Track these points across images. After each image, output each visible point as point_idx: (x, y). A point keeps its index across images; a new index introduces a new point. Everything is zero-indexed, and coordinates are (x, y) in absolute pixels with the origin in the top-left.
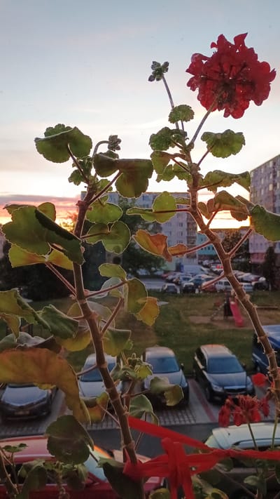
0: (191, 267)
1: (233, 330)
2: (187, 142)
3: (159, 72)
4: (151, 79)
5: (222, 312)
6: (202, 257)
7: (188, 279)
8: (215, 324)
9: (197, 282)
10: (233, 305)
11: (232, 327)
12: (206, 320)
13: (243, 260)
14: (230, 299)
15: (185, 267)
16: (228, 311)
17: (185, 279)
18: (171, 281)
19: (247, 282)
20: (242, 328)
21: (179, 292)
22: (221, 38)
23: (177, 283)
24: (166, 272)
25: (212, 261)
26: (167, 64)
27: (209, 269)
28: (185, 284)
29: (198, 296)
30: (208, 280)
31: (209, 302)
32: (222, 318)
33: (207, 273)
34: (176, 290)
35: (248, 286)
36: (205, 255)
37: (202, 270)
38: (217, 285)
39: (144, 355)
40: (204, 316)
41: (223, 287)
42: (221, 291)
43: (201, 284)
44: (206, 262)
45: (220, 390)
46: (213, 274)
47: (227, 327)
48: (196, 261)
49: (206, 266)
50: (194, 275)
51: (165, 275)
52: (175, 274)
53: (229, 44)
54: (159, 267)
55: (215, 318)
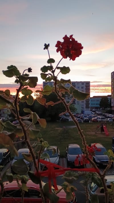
0: (87, 112)
1: (105, 137)
2: (53, 70)
3: (46, 47)
4: (44, 49)
5: (100, 130)
6: (92, 108)
7: (86, 117)
8: (97, 135)
9: (90, 118)
10: (104, 127)
11: (104, 136)
12: (94, 133)
13: (109, 109)
14: (103, 125)
15: (85, 112)
16: (102, 130)
17: (85, 117)
18: (79, 118)
19: (110, 118)
20: (108, 137)
21: (82, 122)
22: (66, 36)
23: (81, 118)
24: (77, 114)
25: (96, 109)
26: (49, 44)
27: (95, 113)
28: (85, 118)
29: (90, 123)
30: (94, 117)
31: (95, 126)
32: (100, 132)
33: (94, 114)
34: (81, 121)
35: (111, 119)
36: (93, 107)
37: (92, 113)
38: (98, 119)
39: (68, 147)
40: (92, 131)
41: (100, 120)
42: (100, 121)
43: (91, 119)
44: (94, 110)
45: (99, 162)
46: (96, 115)
47: (102, 136)
48: (90, 109)
49: (94, 111)
50: (88, 115)
51: (77, 115)
52: (81, 115)
53: (68, 38)
54: (74, 112)
55: (97, 132)
